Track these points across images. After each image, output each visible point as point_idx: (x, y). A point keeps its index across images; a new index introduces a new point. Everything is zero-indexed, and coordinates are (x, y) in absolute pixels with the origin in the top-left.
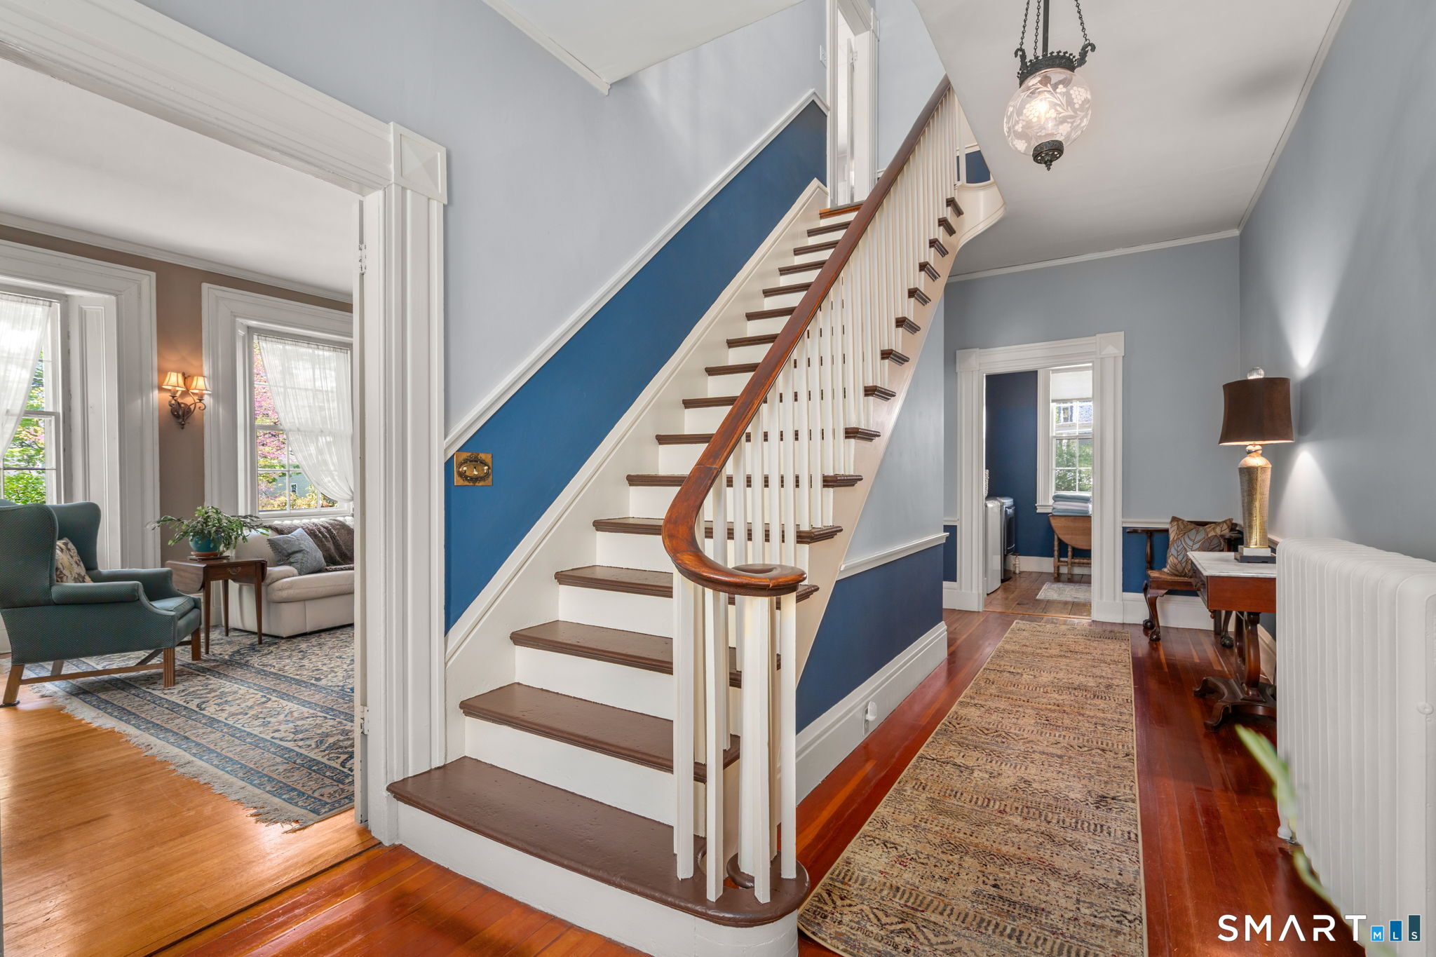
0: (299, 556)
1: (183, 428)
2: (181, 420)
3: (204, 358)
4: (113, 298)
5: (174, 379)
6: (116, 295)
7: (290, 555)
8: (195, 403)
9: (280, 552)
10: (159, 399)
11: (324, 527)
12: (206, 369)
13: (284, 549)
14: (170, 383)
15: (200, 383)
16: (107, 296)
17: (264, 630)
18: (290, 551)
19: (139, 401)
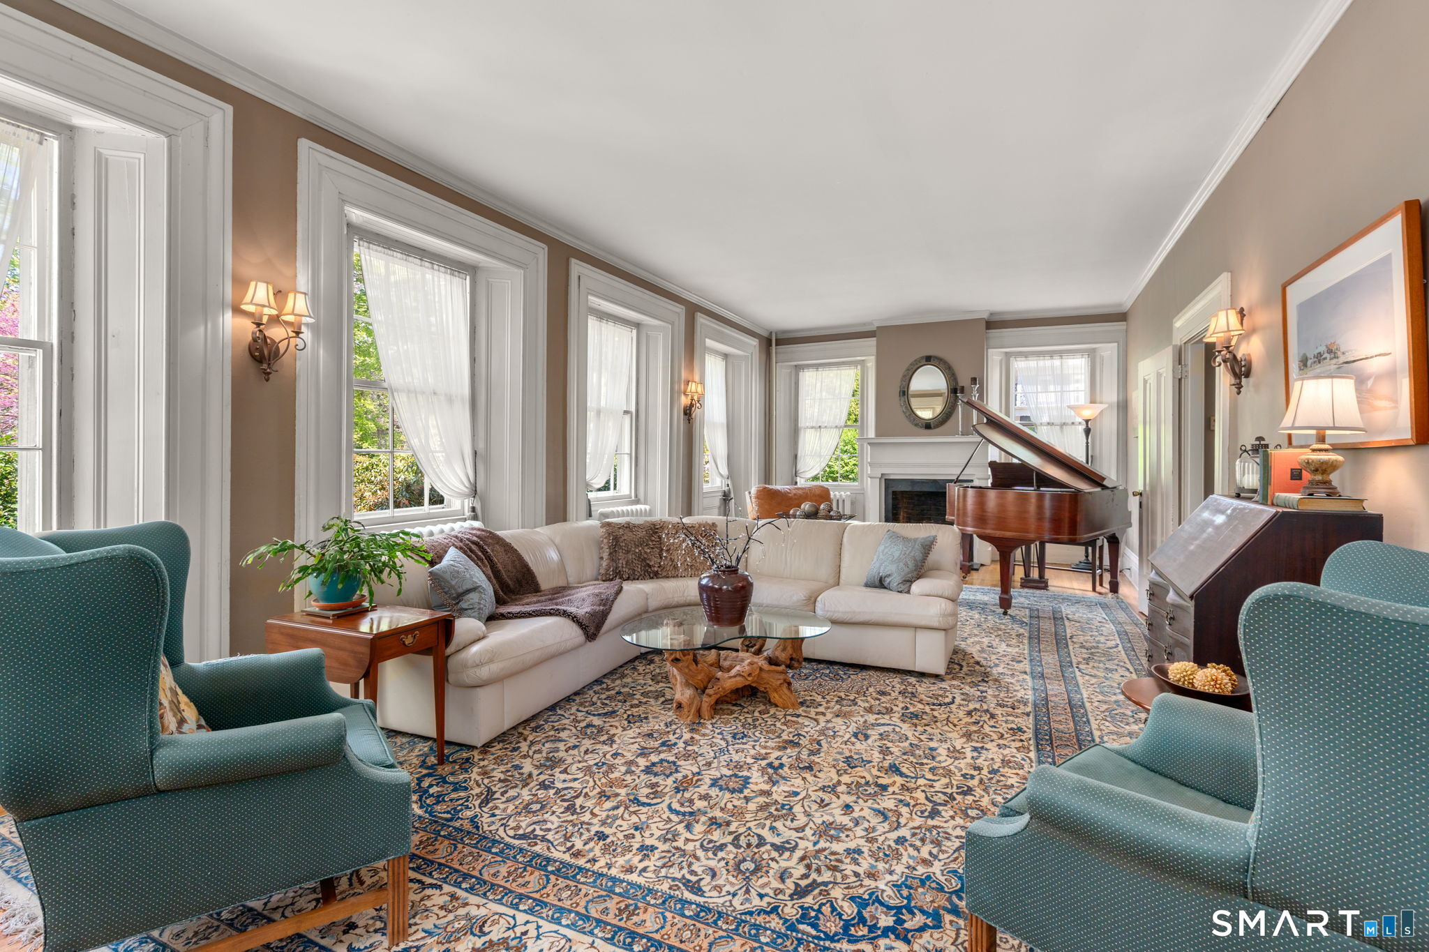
0: (473, 597)
1: (267, 380)
2: (265, 366)
3: (299, 264)
4: (163, 140)
5: (259, 294)
6: (169, 136)
7: (460, 596)
8: (288, 338)
9: (446, 593)
10: (233, 328)
11: (474, 543)
12: (303, 282)
13: (452, 587)
14: (256, 301)
15: (298, 305)
16: (150, 135)
17: (447, 737)
18: (460, 590)
19: (202, 329)
